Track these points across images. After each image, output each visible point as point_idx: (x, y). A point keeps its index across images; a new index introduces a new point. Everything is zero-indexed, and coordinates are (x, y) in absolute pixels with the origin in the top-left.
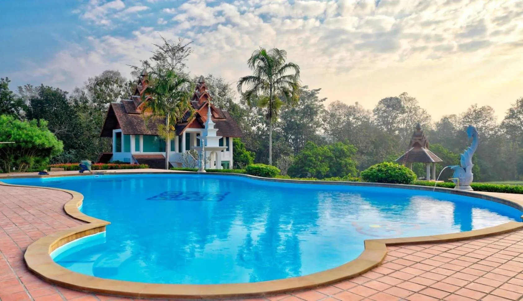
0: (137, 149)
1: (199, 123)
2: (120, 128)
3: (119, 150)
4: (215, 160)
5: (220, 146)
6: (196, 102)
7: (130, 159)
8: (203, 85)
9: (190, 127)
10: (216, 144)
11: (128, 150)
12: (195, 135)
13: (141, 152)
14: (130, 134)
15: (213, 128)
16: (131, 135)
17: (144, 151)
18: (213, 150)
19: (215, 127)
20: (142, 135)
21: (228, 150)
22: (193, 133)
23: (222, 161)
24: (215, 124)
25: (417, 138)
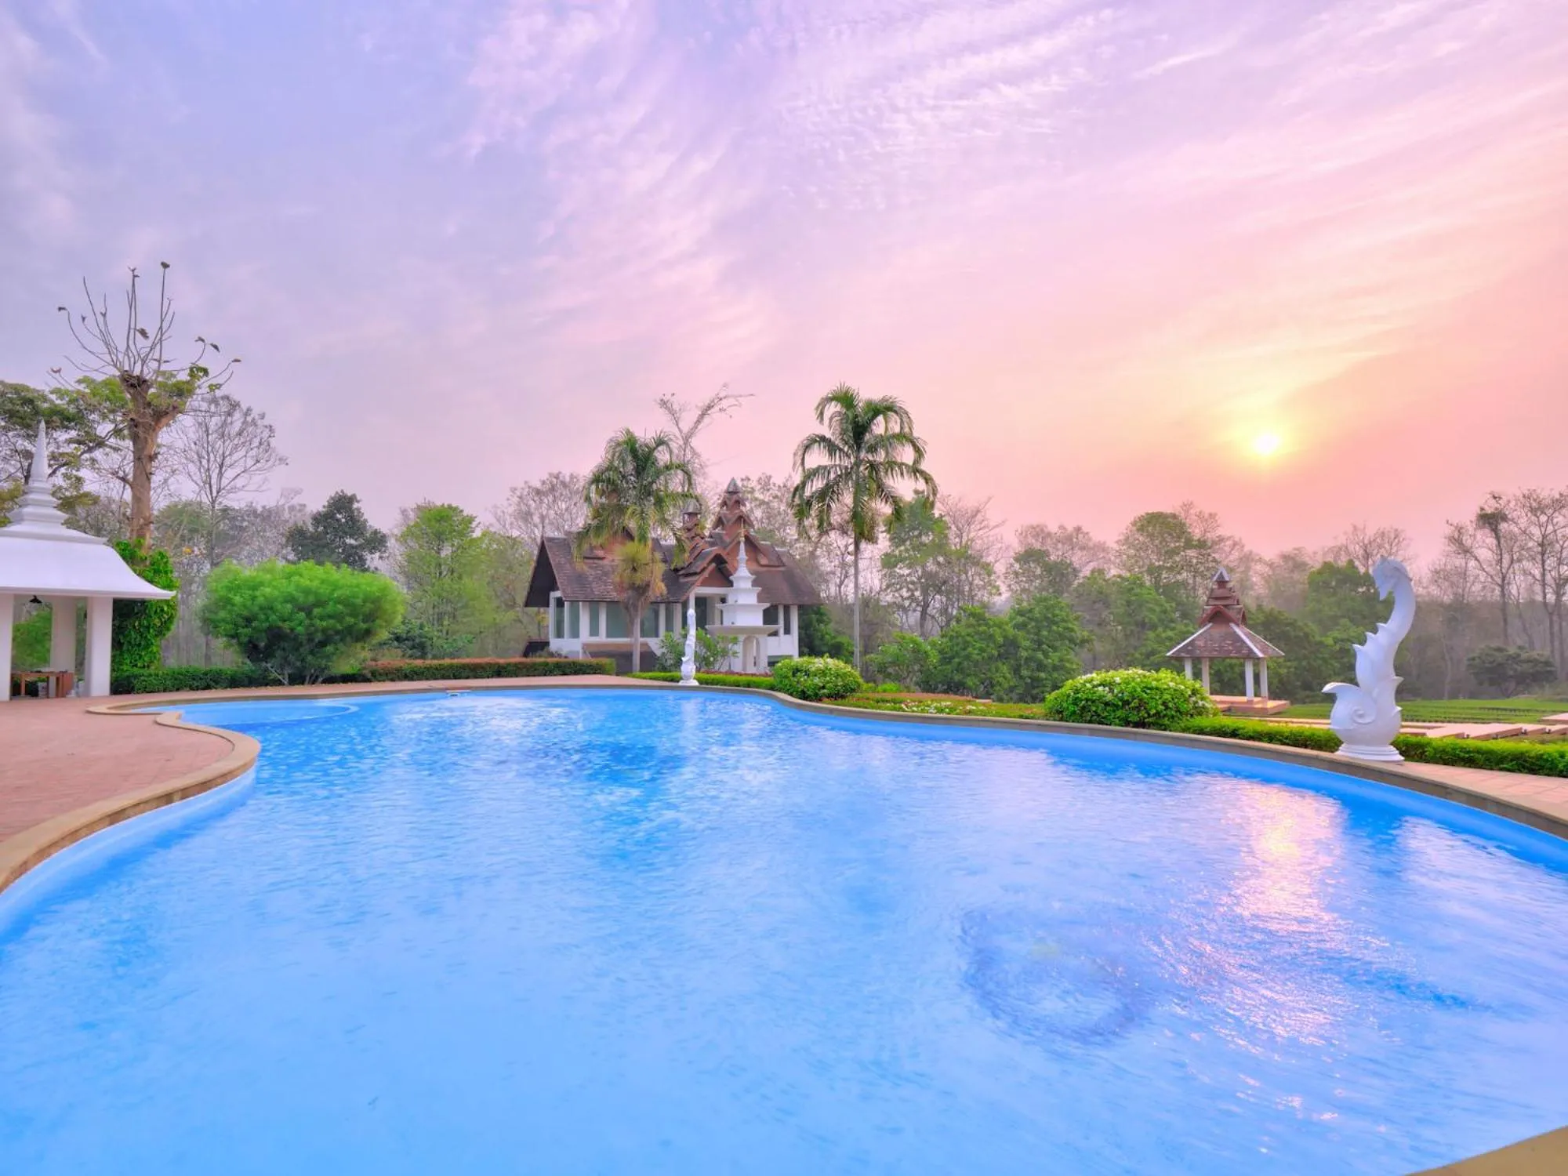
0: (594, 631)
1: (722, 574)
2: (558, 589)
3: (559, 634)
4: (755, 654)
5: (765, 623)
6: (721, 532)
7: (578, 652)
8: (735, 497)
9: (704, 584)
10: (756, 620)
11: (575, 634)
12: (717, 599)
13: (602, 638)
14: (578, 601)
15: (749, 585)
16: (581, 603)
17: (608, 636)
18: (750, 633)
19: (755, 583)
20: (604, 604)
21: (787, 631)
22: (712, 597)
23: (769, 657)
24: (754, 577)
25: (1218, 603)
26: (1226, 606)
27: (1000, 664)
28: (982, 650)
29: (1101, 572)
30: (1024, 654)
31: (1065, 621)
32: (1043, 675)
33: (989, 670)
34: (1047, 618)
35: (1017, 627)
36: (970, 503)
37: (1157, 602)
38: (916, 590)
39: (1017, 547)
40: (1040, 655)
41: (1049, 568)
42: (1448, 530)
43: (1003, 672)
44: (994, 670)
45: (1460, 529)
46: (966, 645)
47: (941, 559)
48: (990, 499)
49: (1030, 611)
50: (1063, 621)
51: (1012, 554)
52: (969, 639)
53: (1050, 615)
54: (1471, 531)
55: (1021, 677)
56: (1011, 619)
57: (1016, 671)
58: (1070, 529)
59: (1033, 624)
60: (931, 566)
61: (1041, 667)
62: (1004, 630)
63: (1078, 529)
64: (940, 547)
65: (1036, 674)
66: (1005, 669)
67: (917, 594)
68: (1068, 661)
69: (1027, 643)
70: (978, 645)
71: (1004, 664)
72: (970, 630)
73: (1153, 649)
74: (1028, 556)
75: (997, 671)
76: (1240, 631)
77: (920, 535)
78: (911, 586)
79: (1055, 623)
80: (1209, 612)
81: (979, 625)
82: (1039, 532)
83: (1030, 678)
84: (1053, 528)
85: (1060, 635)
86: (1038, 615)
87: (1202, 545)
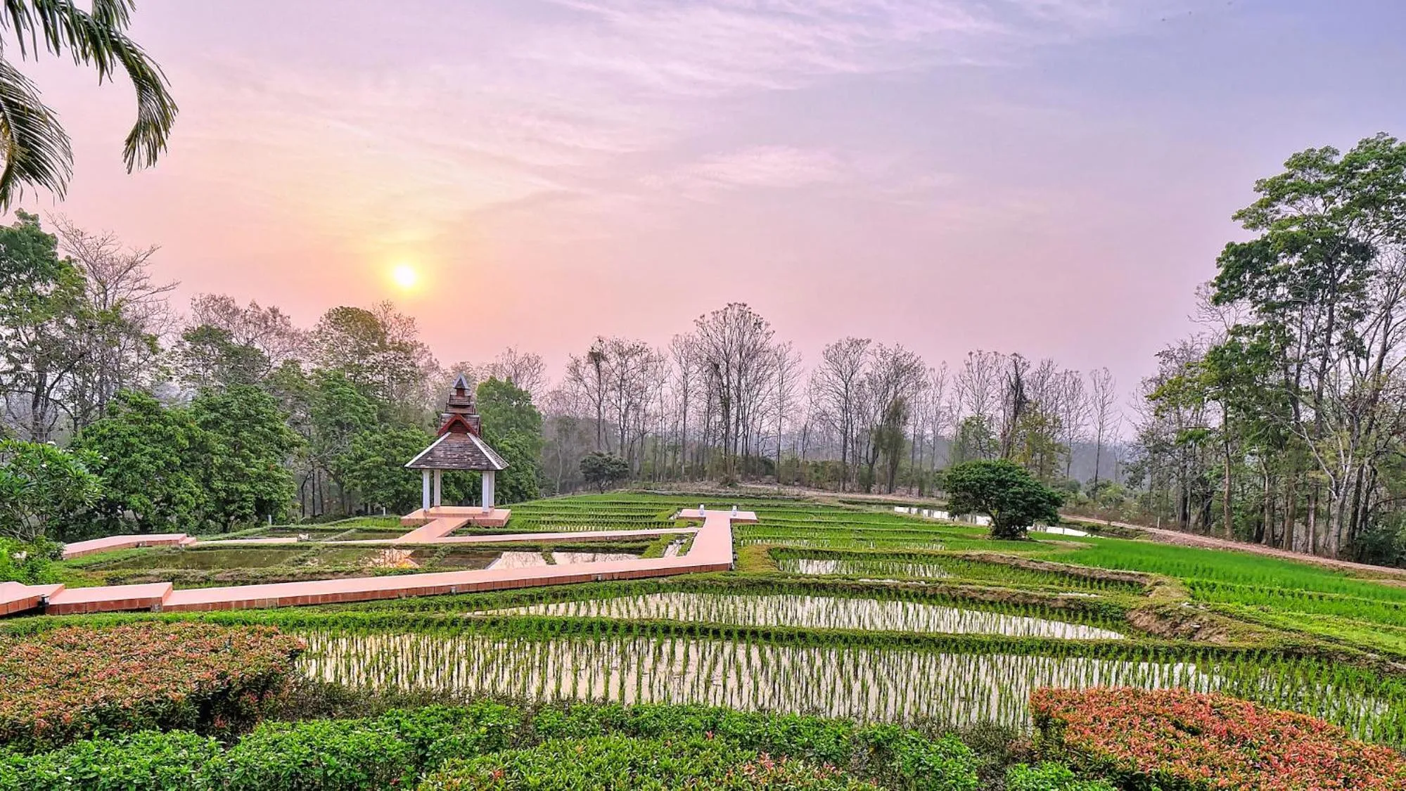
25: (458, 411)
26: (464, 415)
27: (182, 475)
28: (154, 456)
29: (295, 363)
30: (217, 461)
31: (272, 421)
32: (244, 487)
33: (167, 483)
34: (248, 416)
35: (205, 425)
36: (120, 250)
37: (357, 402)
38: (26, 361)
39: (193, 320)
40: (238, 462)
41: (232, 353)
42: (570, 362)
43: (189, 487)
44: (173, 484)
45: (577, 361)
46: (128, 449)
47: (71, 321)
48: (152, 250)
49: (225, 405)
50: (269, 420)
51: (182, 328)
52: (133, 440)
53: (253, 412)
54: (583, 363)
55: (212, 490)
56: (198, 414)
57: (206, 482)
58: (264, 309)
59: (230, 422)
60: (54, 331)
61: (241, 477)
62: (190, 429)
63: (274, 311)
64: (68, 304)
65: (234, 486)
66: (190, 481)
67: (28, 367)
68: (277, 469)
69: (222, 447)
70: (149, 449)
71: (188, 474)
72: (133, 427)
73: (362, 453)
74: (203, 336)
75: (178, 485)
76: (478, 442)
77: (31, 280)
78: (16, 355)
79: (260, 422)
80: (447, 420)
81: (150, 421)
82: (226, 307)
83: (225, 490)
84: (242, 304)
85: (266, 437)
86: (237, 411)
87: (401, 348)
